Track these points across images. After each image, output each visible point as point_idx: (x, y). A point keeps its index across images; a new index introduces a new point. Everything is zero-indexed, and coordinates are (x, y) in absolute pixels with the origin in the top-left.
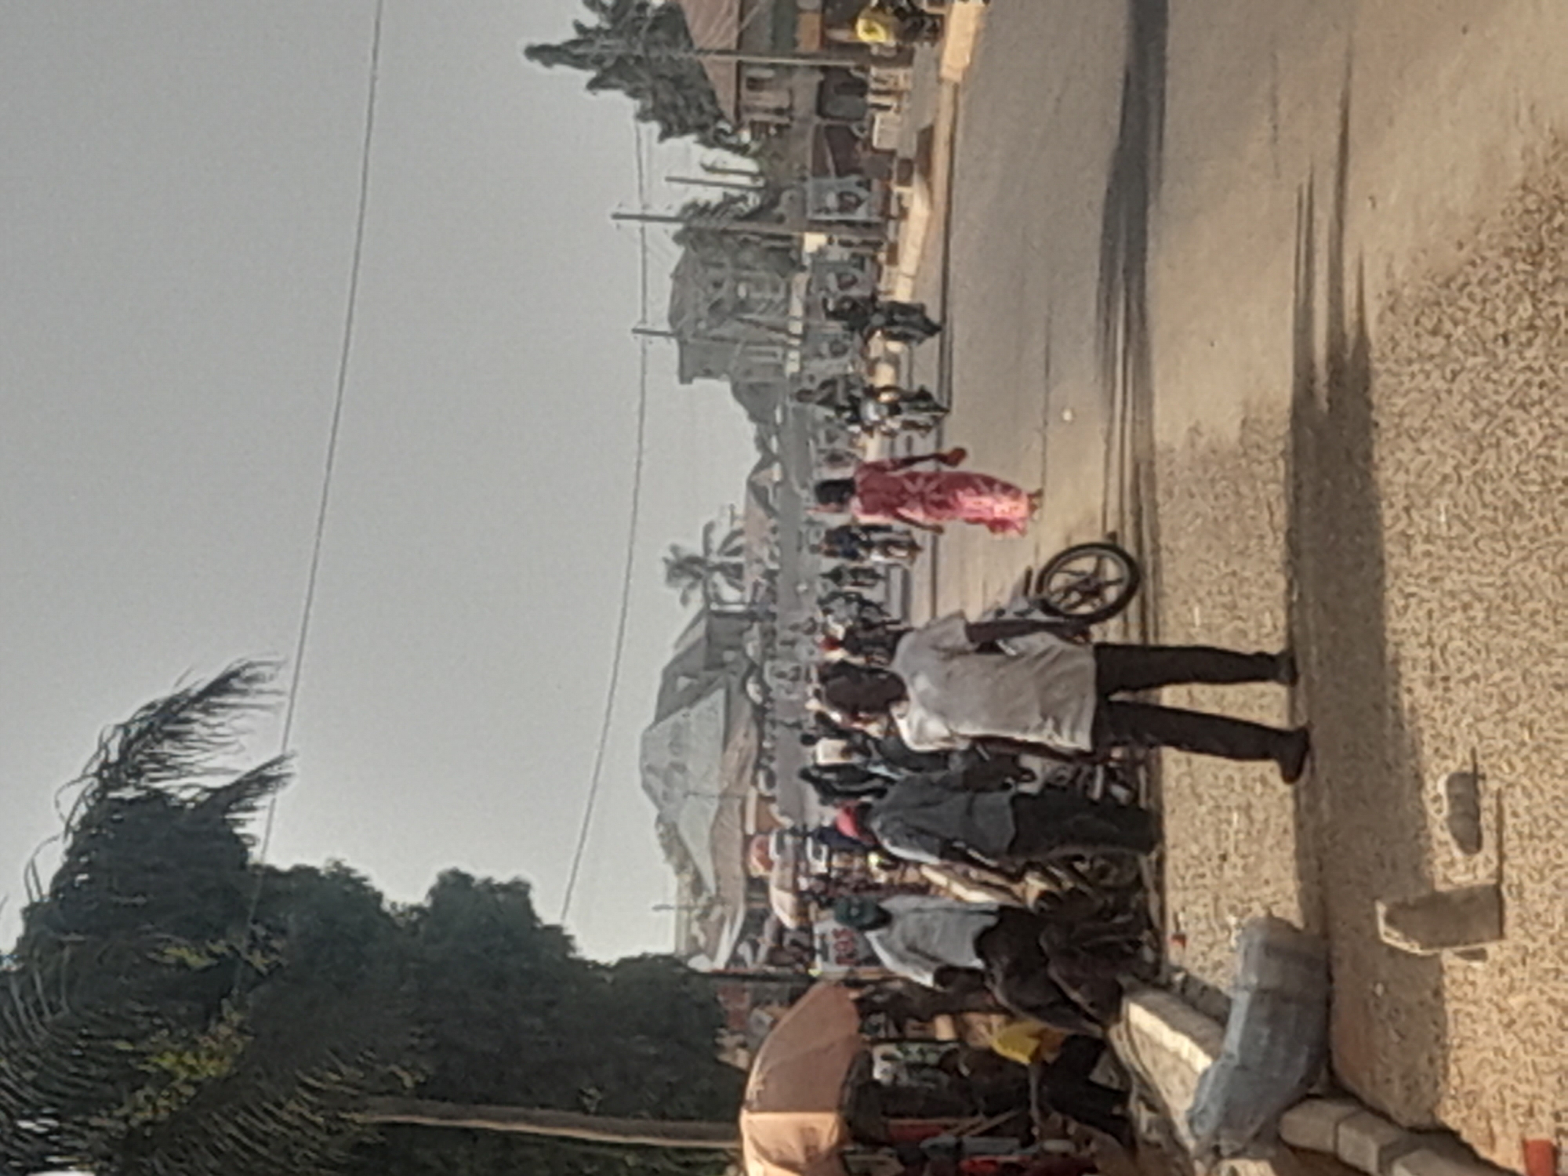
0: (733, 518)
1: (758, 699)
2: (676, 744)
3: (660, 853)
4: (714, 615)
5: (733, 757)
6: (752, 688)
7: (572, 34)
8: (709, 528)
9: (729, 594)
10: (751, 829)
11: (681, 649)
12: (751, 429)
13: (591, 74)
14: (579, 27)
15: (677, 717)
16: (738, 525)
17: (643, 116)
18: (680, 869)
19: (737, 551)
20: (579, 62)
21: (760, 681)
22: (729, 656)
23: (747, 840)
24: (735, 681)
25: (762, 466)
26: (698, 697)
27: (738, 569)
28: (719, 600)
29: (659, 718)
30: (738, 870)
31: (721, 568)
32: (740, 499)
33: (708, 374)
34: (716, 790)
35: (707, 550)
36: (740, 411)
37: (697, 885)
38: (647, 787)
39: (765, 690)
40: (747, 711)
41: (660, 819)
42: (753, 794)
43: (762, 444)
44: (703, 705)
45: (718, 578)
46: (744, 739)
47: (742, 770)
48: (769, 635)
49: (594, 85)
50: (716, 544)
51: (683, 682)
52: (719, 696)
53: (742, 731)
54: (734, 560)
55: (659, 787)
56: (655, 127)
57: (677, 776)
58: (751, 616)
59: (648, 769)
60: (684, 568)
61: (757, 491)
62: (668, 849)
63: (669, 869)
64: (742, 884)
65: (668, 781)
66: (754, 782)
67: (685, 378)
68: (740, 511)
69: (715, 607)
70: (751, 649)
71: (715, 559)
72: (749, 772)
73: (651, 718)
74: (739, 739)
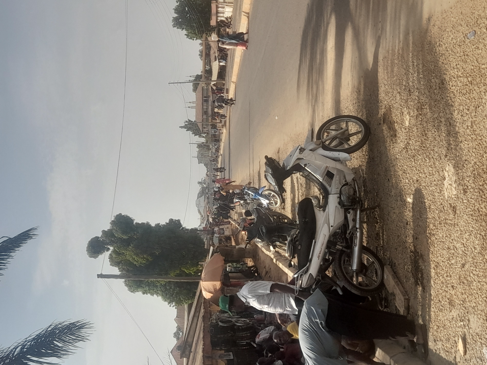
2: (199, 202)
4: (203, 188)
5: (205, 203)
6: (207, 195)
7: (184, 125)
8: (202, 179)
9: (204, 185)
11: (200, 191)
12: (206, 169)
13: (187, 129)
14: (185, 124)
15: (199, 199)
16: (205, 179)
17: (192, 134)
18: (200, 215)
19: (205, 181)
20: (185, 128)
22: (204, 192)
23: (207, 211)
25: (207, 172)
27: (205, 183)
29: (197, 199)
30: (206, 214)
31: (203, 183)
32: (205, 176)
33: (201, 163)
34: (204, 206)
35: (202, 181)
36: (205, 167)
37: (202, 216)
40: (207, 198)
41: (198, 209)
43: (207, 170)
44: (202, 197)
46: (206, 201)
48: (209, 189)
49: (187, 130)
51: (200, 195)
52: (204, 196)
55: (197, 206)
56: (194, 135)
58: (207, 188)
59: (196, 204)
60: (199, 183)
61: (207, 175)
62: (199, 213)
63: (199, 214)
65: (198, 205)
67: (199, 164)
70: (207, 191)
72: (207, 204)
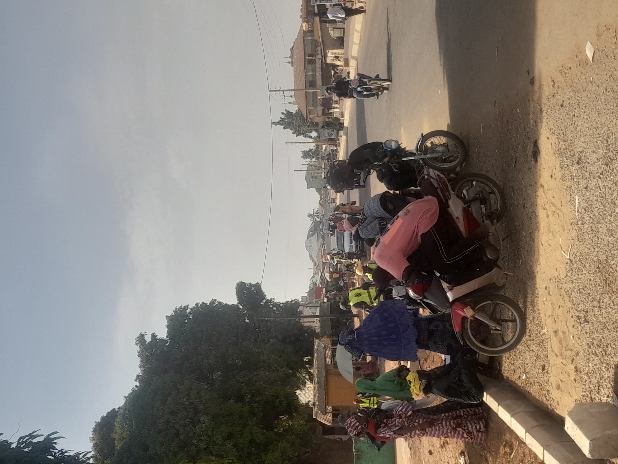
0: (317, 208)
1: (322, 234)
2: (310, 242)
3: (309, 259)
5: (319, 244)
8: (314, 210)
10: (323, 255)
11: (311, 227)
13: (284, 126)
14: (281, 118)
15: (310, 238)
16: (318, 209)
17: (293, 133)
18: (313, 261)
19: (318, 213)
20: (282, 124)
21: (322, 232)
22: (318, 228)
24: (319, 232)
25: (321, 200)
26: (313, 235)
27: (318, 215)
28: (316, 220)
29: (308, 239)
30: (321, 261)
31: (316, 216)
32: (318, 205)
33: (312, 187)
34: (317, 249)
35: (314, 213)
36: (318, 194)
37: (315, 264)
38: (307, 249)
39: (323, 233)
40: (321, 236)
41: (309, 254)
42: (322, 249)
43: (320, 197)
45: (315, 217)
47: (320, 246)
49: (284, 128)
50: (315, 212)
51: (311, 233)
52: (317, 234)
53: (320, 239)
54: (318, 214)
56: (295, 135)
57: (311, 247)
58: (320, 222)
59: (307, 246)
60: (309, 215)
61: (320, 204)
63: (311, 261)
64: (322, 264)
65: (309, 248)
66: (323, 247)
67: (308, 188)
68: (318, 207)
69: (315, 221)
70: (321, 226)
71: (315, 214)
72: (322, 245)
73: (307, 239)
74: (320, 241)
